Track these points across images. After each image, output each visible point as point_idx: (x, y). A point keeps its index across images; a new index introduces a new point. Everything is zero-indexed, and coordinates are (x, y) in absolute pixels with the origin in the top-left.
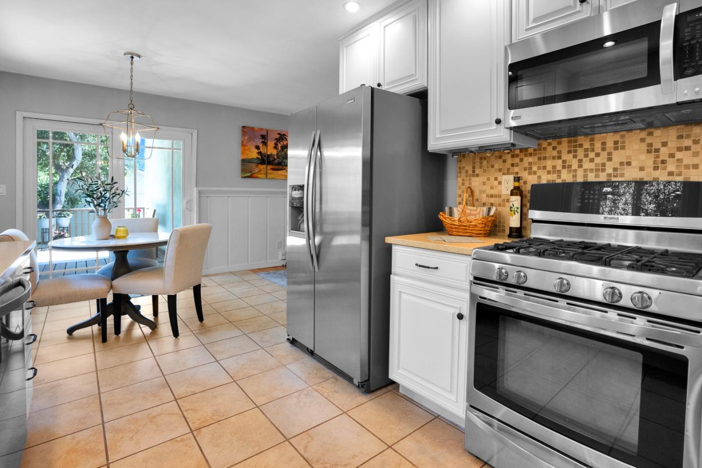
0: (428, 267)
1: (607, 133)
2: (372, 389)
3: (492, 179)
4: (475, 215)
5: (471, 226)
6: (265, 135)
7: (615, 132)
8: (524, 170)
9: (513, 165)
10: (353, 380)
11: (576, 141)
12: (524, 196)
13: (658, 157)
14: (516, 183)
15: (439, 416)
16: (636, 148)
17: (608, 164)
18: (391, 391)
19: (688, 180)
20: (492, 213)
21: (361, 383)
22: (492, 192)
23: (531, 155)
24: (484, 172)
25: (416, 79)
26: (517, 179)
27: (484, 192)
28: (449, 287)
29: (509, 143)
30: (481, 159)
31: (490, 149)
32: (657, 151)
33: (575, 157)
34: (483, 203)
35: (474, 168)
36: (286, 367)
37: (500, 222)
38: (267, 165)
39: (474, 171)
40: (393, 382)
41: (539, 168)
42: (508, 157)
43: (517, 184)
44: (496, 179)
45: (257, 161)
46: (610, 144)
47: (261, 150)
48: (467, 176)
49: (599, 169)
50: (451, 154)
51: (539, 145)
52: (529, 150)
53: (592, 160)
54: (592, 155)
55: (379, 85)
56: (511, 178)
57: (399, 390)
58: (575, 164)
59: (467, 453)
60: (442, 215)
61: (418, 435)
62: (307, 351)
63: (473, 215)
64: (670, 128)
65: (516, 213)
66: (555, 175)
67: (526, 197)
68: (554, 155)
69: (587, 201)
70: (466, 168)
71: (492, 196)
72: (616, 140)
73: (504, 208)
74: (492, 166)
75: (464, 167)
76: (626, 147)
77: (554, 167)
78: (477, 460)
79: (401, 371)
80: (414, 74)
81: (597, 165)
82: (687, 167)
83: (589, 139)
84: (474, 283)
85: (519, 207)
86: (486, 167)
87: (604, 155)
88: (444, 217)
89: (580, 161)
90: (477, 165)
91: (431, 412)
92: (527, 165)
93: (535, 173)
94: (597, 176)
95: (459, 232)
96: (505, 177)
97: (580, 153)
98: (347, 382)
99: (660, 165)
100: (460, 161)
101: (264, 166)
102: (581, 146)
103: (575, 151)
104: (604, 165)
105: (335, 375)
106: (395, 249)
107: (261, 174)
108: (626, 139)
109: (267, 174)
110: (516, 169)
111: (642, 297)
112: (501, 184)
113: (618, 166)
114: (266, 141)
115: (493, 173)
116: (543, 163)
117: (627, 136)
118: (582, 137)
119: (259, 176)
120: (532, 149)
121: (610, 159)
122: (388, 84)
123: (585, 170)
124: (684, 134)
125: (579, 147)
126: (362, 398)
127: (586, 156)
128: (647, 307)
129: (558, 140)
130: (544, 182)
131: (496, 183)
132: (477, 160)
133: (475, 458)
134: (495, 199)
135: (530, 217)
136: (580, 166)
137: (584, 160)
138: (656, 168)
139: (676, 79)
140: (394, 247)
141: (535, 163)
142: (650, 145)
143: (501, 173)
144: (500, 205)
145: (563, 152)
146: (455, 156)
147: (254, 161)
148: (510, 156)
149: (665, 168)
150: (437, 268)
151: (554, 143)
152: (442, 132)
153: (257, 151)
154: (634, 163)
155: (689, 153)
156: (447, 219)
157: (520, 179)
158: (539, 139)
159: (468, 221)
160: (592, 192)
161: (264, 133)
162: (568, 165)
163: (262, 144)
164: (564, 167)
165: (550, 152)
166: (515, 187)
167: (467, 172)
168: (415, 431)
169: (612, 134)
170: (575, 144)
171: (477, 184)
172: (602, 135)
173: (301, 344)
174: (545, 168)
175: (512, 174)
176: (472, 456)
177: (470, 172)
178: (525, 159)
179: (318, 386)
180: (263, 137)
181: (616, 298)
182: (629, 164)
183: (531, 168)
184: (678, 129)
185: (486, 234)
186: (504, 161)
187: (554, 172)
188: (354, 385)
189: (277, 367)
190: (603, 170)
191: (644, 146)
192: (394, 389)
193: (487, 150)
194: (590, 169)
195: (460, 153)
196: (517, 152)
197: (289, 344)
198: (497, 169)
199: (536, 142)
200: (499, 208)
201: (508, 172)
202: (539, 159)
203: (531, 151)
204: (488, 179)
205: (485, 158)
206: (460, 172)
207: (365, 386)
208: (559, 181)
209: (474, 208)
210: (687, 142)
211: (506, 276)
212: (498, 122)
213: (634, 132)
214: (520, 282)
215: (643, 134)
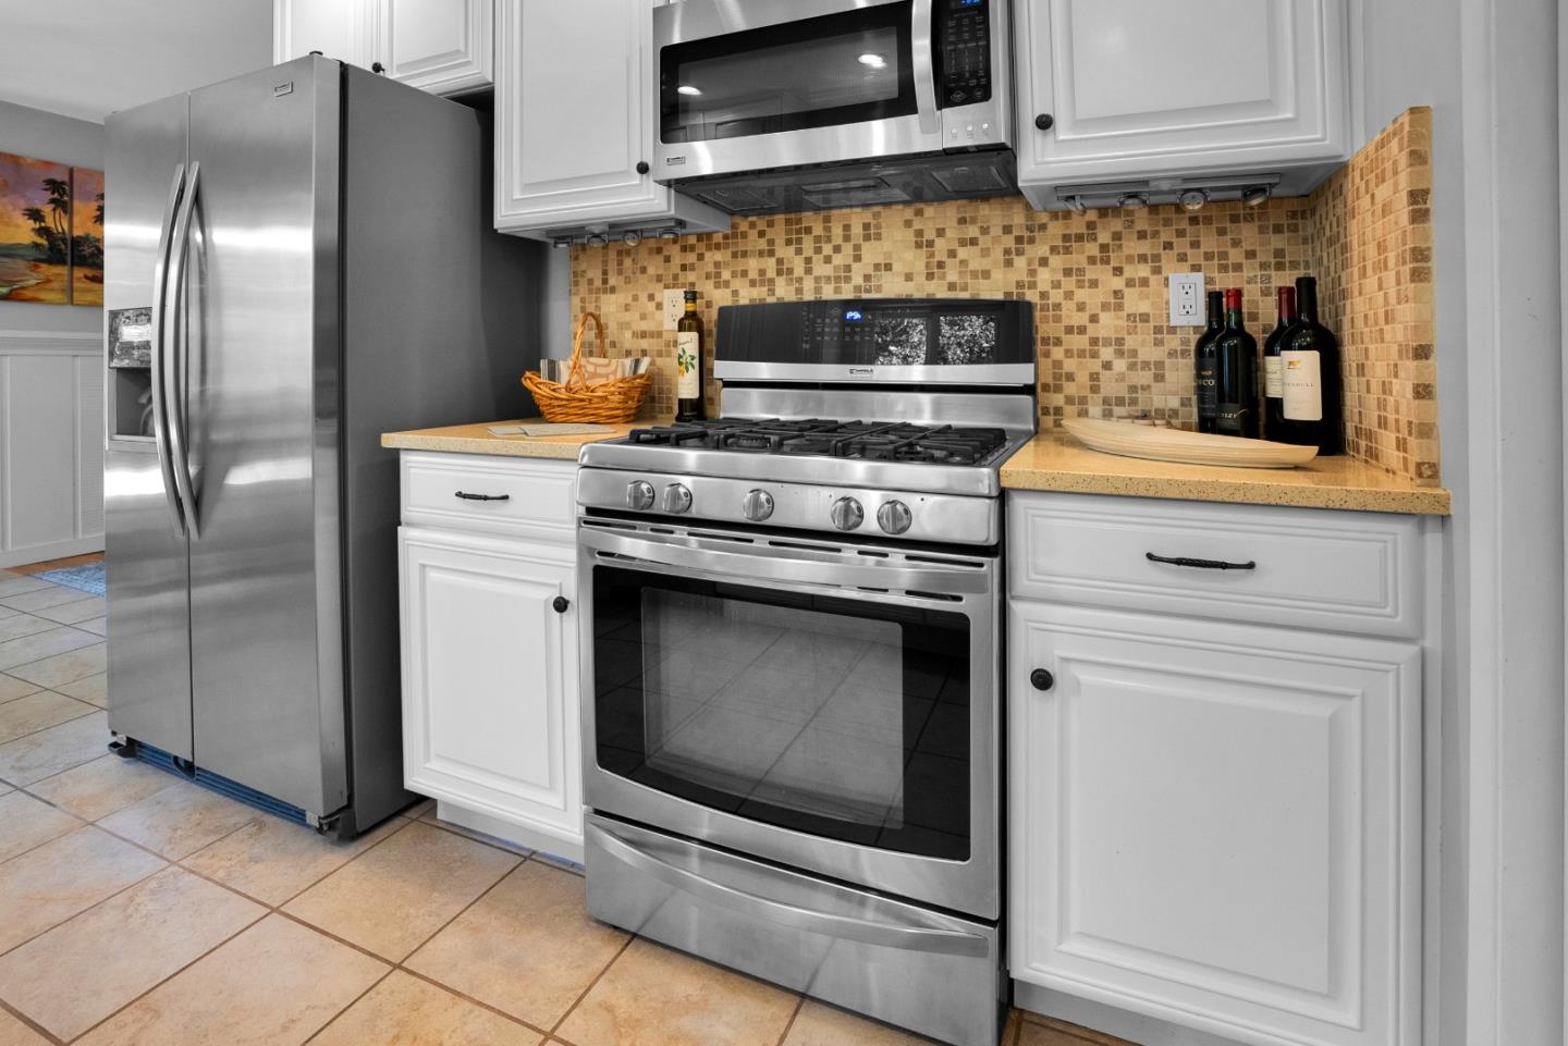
0: (486, 498)
1: (851, 206)
2: (360, 828)
3: (643, 297)
4: (607, 376)
5: (595, 400)
6: (63, 183)
7: (865, 205)
8: (707, 278)
9: (684, 268)
10: (304, 815)
11: (799, 221)
12: (706, 333)
13: (932, 255)
14: (689, 305)
15: (534, 852)
16: (900, 238)
17: (855, 266)
18: (416, 820)
19: (977, 297)
20: (642, 370)
21: (325, 818)
22: (644, 326)
23: (718, 247)
24: (626, 283)
25: (468, 63)
26: (692, 296)
27: (627, 325)
28: (532, 538)
29: (670, 219)
30: (620, 253)
31: (635, 232)
32: (930, 244)
33: (799, 252)
34: (627, 351)
35: (605, 273)
36: (99, 828)
37: (661, 391)
38: (73, 265)
39: (605, 281)
40: (419, 800)
41: (734, 274)
42: (675, 250)
43: (691, 307)
44: (651, 297)
45: (34, 253)
46: (857, 230)
47: (49, 222)
48: (590, 291)
49: (840, 277)
50: (552, 241)
51: (734, 226)
52: (715, 236)
53: (828, 260)
54: (827, 249)
55: (377, 67)
56: (679, 293)
57: (436, 814)
58: (799, 269)
59: (595, 925)
60: (530, 379)
61: (476, 916)
62: (174, 767)
63: (601, 376)
64: (948, 204)
65: (690, 368)
66: (765, 289)
67: (710, 334)
68: (761, 248)
69: (819, 338)
70: (590, 275)
71: (643, 335)
72: (866, 221)
73: (668, 359)
74: (644, 270)
75: (584, 271)
76: (883, 236)
77: (762, 272)
78: (617, 933)
79: (434, 764)
80: (462, 49)
81: (836, 268)
82: (974, 274)
83: (821, 218)
84: (585, 522)
85: (696, 354)
86: (630, 271)
87: (848, 249)
88: (537, 384)
89: (808, 260)
90: (612, 267)
91: (509, 848)
92: (711, 268)
93: (727, 284)
94: (837, 290)
95: (568, 414)
96: (668, 293)
97: (808, 245)
98: (290, 824)
99: (936, 270)
100: (576, 258)
101: (63, 270)
102: (808, 230)
103: (799, 241)
104: (848, 268)
105: (258, 813)
106: (406, 462)
107: (52, 290)
108: (883, 222)
109: (72, 290)
110: (691, 277)
111: (894, 510)
112: (661, 309)
113: (870, 270)
114: (66, 198)
115: (644, 285)
116: (741, 264)
117: (883, 214)
118: (811, 213)
119: (42, 295)
120: (720, 235)
121: (858, 258)
122: (401, 67)
123: (817, 279)
124: (967, 215)
125: (806, 233)
126: (332, 858)
127: (818, 250)
128: (904, 529)
129: (767, 218)
130: (744, 301)
131: (651, 306)
132: (612, 255)
133: (611, 930)
134: (651, 340)
135: (716, 375)
136: (808, 271)
137: (815, 258)
138: (930, 276)
139: (940, 107)
140: (404, 458)
141: (727, 264)
142: (919, 233)
143: (661, 285)
144: (660, 354)
145: (777, 242)
146: (561, 246)
147: (22, 252)
148: (677, 248)
149: (943, 277)
150: (506, 498)
151: (761, 224)
152: (527, 187)
153: (31, 224)
154: (896, 267)
155: (976, 250)
156: (541, 387)
157: (698, 296)
158: (732, 214)
159: (587, 388)
160: (827, 321)
161: (61, 176)
162: (788, 269)
163: (53, 206)
164: (779, 273)
165: (755, 242)
166: (686, 312)
167: (590, 282)
168: (469, 906)
169: (859, 210)
170: (798, 227)
171: (612, 309)
172: (845, 211)
173: (155, 751)
174: (744, 273)
175: (683, 285)
176: (605, 928)
177: (598, 283)
178: (708, 255)
179: (201, 856)
180: (54, 185)
181: (853, 519)
182: (888, 267)
183: (718, 275)
184: (958, 207)
185: (629, 416)
186: (667, 260)
187: (762, 283)
188: (309, 826)
189: (66, 833)
190: (848, 279)
191: (910, 235)
192: (422, 815)
193: (627, 232)
194: (825, 277)
195: (572, 237)
196: (692, 240)
197: (119, 757)
198: (652, 276)
199: (728, 220)
200: (659, 361)
201: (674, 283)
202: (734, 255)
203: (718, 238)
204: (635, 298)
205: (628, 252)
206: (576, 284)
207: (339, 825)
208: (771, 300)
209: (606, 361)
210: (972, 231)
211: (649, 497)
212: (643, 169)
213: (894, 207)
214: (679, 508)
215: (909, 213)
